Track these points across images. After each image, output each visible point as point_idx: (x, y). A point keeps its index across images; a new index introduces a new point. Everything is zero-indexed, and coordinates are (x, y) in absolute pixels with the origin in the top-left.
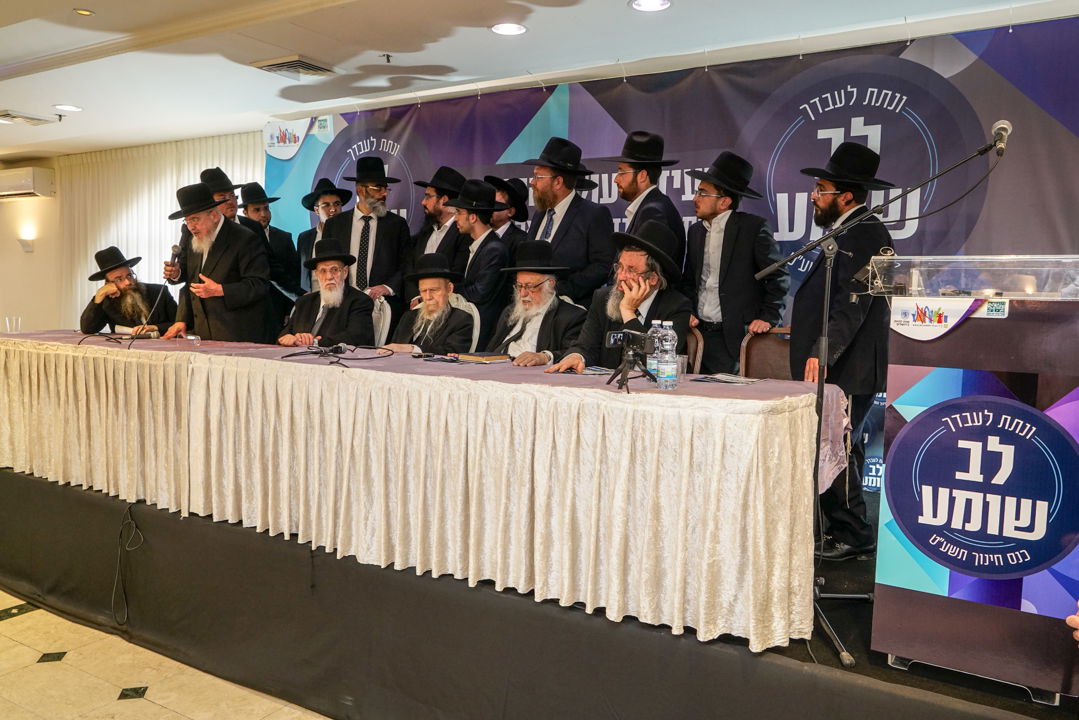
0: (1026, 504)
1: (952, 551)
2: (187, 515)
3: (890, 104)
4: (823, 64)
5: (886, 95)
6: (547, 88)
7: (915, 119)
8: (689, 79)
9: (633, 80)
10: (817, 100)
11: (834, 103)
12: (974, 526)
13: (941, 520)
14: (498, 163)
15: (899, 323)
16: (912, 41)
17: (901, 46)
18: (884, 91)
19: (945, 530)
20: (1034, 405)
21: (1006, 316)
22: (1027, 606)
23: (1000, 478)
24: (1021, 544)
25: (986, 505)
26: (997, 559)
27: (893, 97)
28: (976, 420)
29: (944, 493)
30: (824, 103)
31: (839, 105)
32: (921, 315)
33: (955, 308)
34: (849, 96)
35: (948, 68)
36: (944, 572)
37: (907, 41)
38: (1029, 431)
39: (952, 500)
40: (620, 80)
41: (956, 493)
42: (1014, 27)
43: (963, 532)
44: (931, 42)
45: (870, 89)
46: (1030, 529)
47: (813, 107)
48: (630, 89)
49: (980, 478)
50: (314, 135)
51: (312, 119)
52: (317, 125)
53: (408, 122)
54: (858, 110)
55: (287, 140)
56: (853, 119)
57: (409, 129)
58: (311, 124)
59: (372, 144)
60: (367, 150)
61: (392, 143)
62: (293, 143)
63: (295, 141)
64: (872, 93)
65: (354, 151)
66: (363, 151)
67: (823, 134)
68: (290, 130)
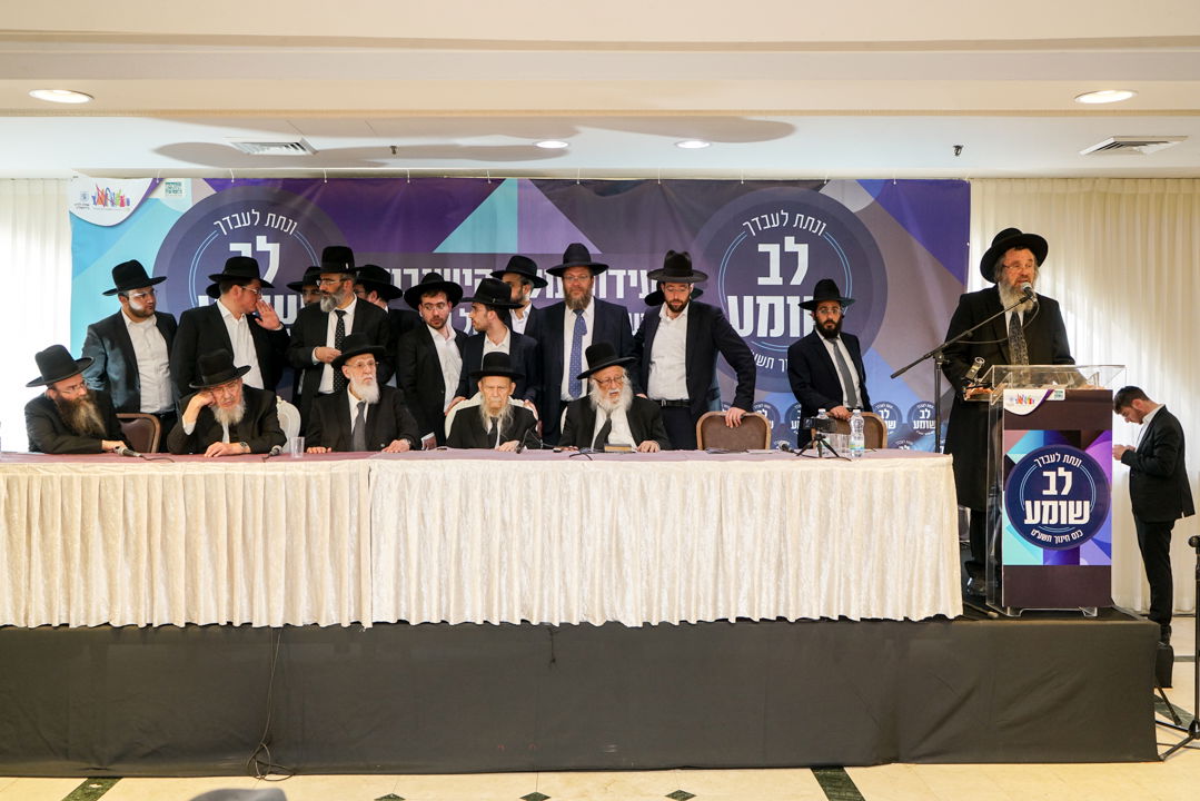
0: (1079, 503)
1: (1043, 537)
2: (370, 626)
3: (814, 228)
4: (764, 190)
5: (811, 220)
6: (492, 180)
7: (832, 241)
8: (643, 187)
9: (587, 184)
10: (757, 219)
11: (771, 224)
12: (1054, 521)
13: (1036, 521)
14: (435, 251)
15: (1008, 405)
16: (828, 180)
17: (819, 183)
18: (809, 218)
19: (1039, 526)
20: (1079, 447)
21: (1063, 399)
22: (1083, 562)
23: (1065, 492)
24: (1078, 527)
25: (1059, 507)
26: (1066, 538)
27: (816, 223)
28: (1052, 459)
29: (1037, 503)
30: (763, 222)
31: (774, 225)
32: (1020, 400)
33: (1038, 394)
34: (782, 218)
35: (857, 203)
36: (1040, 551)
37: (824, 180)
38: (1078, 463)
39: (1042, 507)
40: (572, 182)
41: (1044, 503)
42: (896, 180)
43: (1049, 525)
44: (843, 183)
45: (798, 215)
46: (1081, 518)
48: (584, 191)
49: (1055, 493)
50: (157, 199)
51: (155, 179)
52: (163, 188)
53: (310, 198)
54: (790, 230)
55: (109, 203)
56: (786, 238)
57: (311, 206)
58: (154, 186)
59: (253, 218)
60: (245, 225)
61: (285, 219)
62: (118, 207)
63: (122, 205)
64: (800, 218)
65: (225, 223)
66: (240, 226)
67: (762, 248)
68: (115, 189)
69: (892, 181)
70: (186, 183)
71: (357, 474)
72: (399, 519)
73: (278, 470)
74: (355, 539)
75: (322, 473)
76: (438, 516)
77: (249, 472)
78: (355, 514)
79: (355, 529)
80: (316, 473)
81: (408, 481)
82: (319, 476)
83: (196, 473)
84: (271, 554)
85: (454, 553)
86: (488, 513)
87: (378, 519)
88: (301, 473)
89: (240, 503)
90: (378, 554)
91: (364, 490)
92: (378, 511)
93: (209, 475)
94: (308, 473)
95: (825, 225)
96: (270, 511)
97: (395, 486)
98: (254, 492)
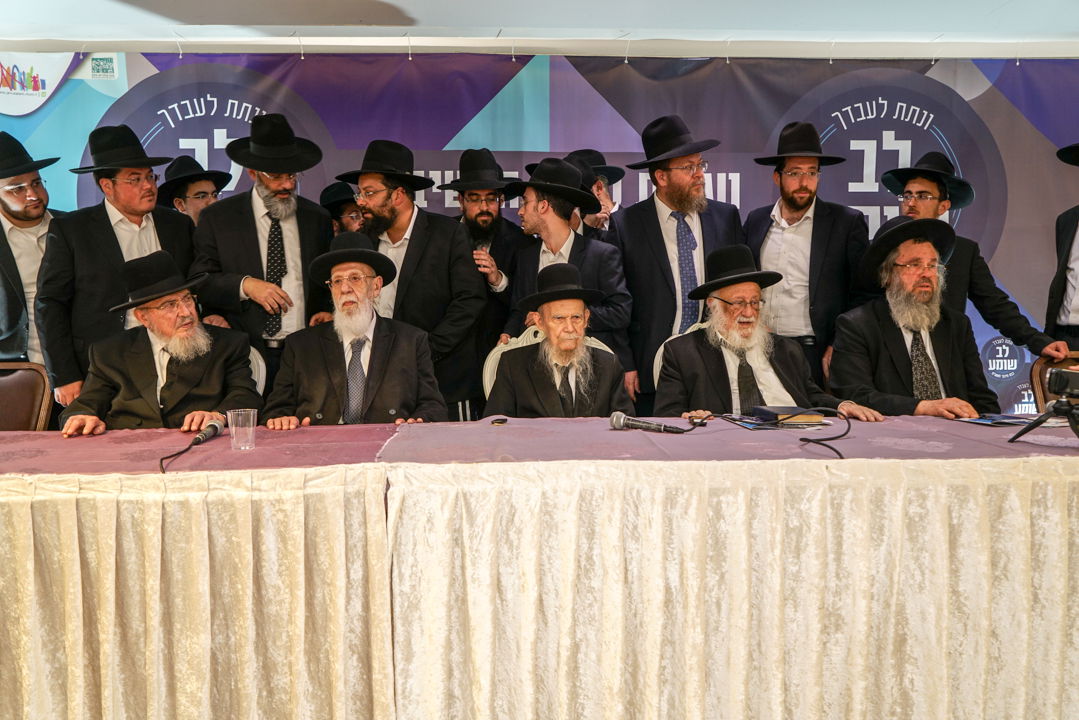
3: (919, 121)
5: (914, 111)
6: (517, 57)
7: (940, 136)
8: (707, 70)
9: (637, 63)
10: (849, 108)
11: (866, 114)
14: (447, 148)
16: (936, 61)
17: (925, 64)
18: (913, 107)
27: (921, 114)
30: (856, 113)
31: (870, 117)
34: (880, 107)
35: (971, 90)
37: (931, 60)
40: (619, 61)
42: (1020, 60)
44: (953, 64)
45: (899, 104)
47: (845, 115)
48: (633, 73)
50: (82, 81)
51: (77, 55)
52: (88, 65)
53: (282, 79)
54: (889, 123)
55: (18, 85)
56: (884, 133)
57: (284, 90)
58: (78, 61)
59: (209, 105)
60: (199, 114)
61: (250, 106)
62: (30, 91)
63: (36, 88)
64: (901, 107)
65: (172, 113)
66: (192, 115)
67: (855, 145)
68: (24, 67)
69: (1014, 61)
70: (118, 61)
71: (360, 494)
72: (452, 584)
73: (191, 489)
74: (358, 626)
75: (288, 494)
76: (531, 580)
77: (131, 496)
78: (357, 574)
79: (357, 606)
80: (273, 496)
81: (467, 505)
82: (280, 501)
83: (13, 498)
84: (181, 667)
85: (565, 654)
86: (634, 568)
87: (406, 588)
88: (240, 495)
89: (110, 561)
90: (408, 659)
91: (376, 529)
92: (407, 572)
93: (43, 503)
94: (256, 496)
95: (932, 116)
96: (177, 575)
97: (442, 519)
98: (140, 538)
